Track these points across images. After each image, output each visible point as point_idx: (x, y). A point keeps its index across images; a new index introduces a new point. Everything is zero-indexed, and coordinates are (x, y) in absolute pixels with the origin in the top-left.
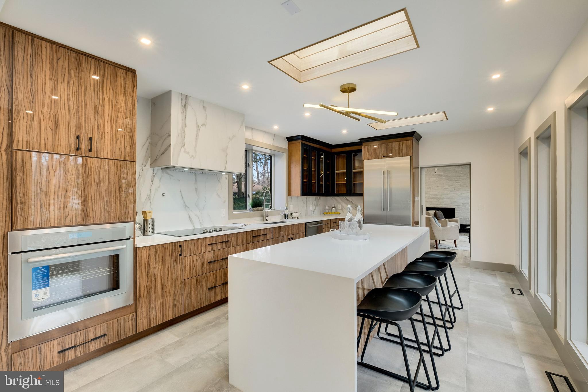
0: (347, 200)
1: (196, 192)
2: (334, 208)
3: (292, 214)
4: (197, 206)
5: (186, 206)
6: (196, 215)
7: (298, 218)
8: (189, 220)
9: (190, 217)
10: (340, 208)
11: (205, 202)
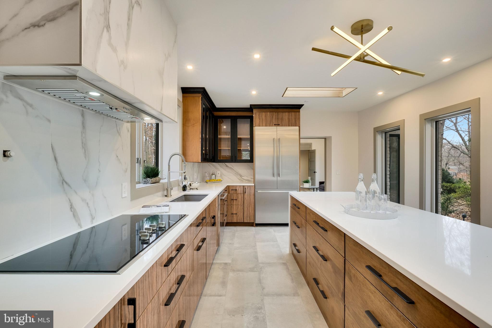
0: (227, 166)
1: (84, 151)
2: (214, 175)
3: (190, 185)
4: (85, 181)
5: (64, 181)
6: (83, 200)
7: (197, 189)
8: (71, 213)
9: (72, 207)
10: (219, 175)
11: (100, 171)
